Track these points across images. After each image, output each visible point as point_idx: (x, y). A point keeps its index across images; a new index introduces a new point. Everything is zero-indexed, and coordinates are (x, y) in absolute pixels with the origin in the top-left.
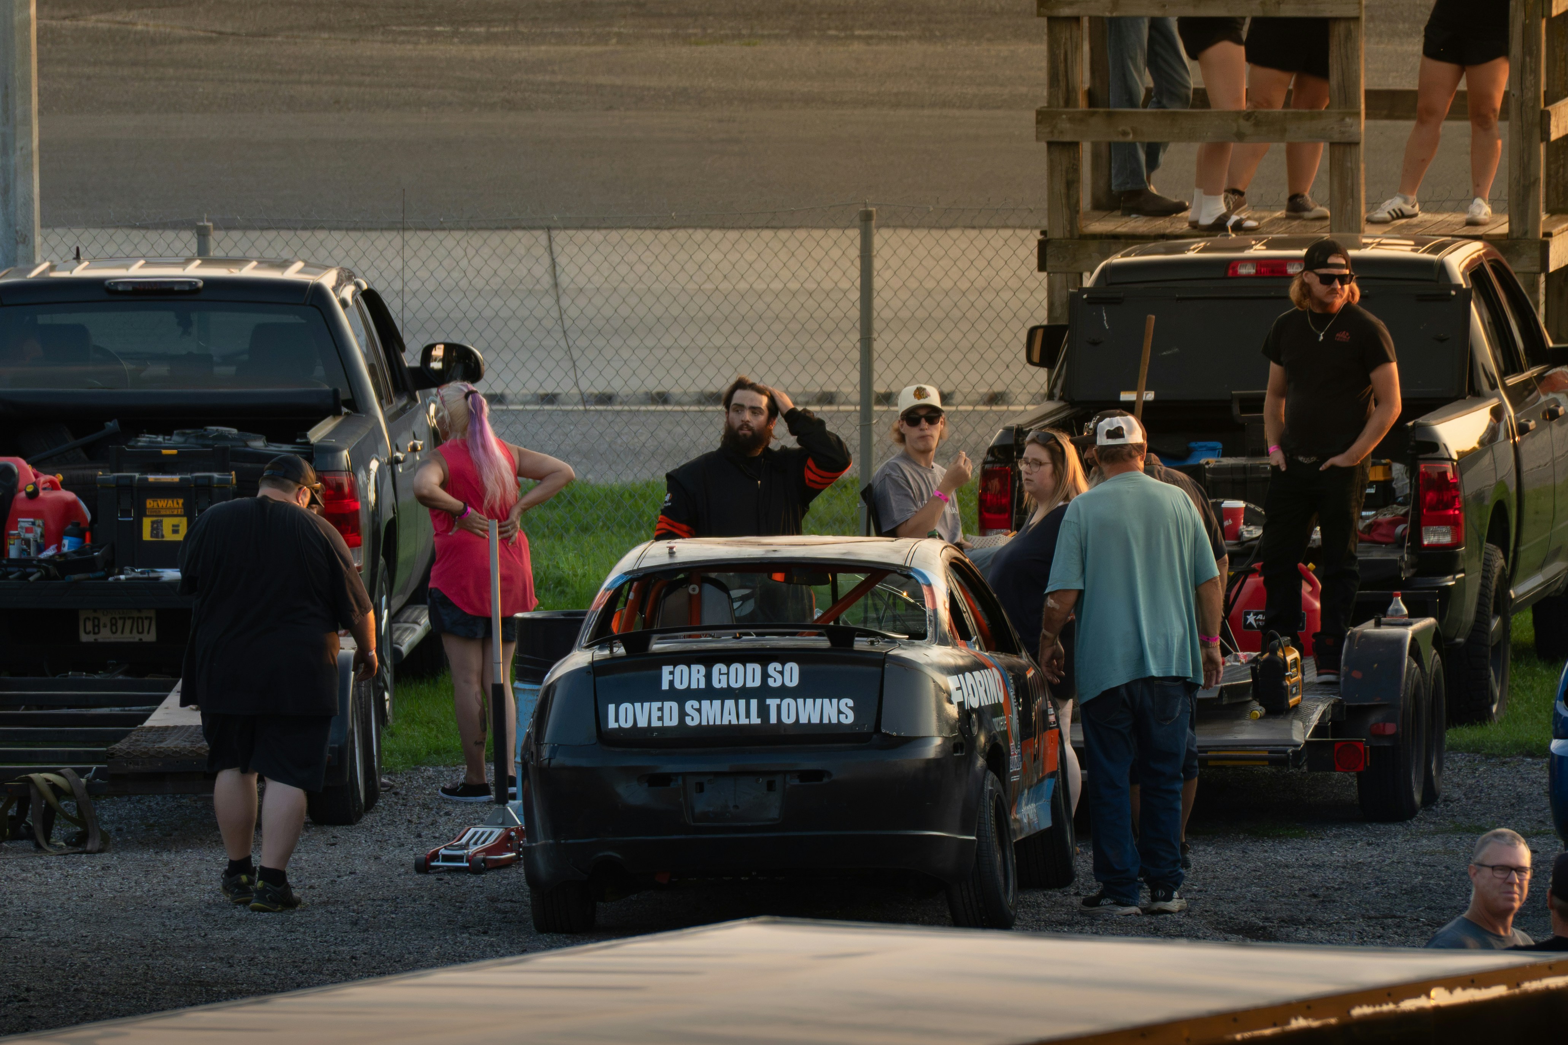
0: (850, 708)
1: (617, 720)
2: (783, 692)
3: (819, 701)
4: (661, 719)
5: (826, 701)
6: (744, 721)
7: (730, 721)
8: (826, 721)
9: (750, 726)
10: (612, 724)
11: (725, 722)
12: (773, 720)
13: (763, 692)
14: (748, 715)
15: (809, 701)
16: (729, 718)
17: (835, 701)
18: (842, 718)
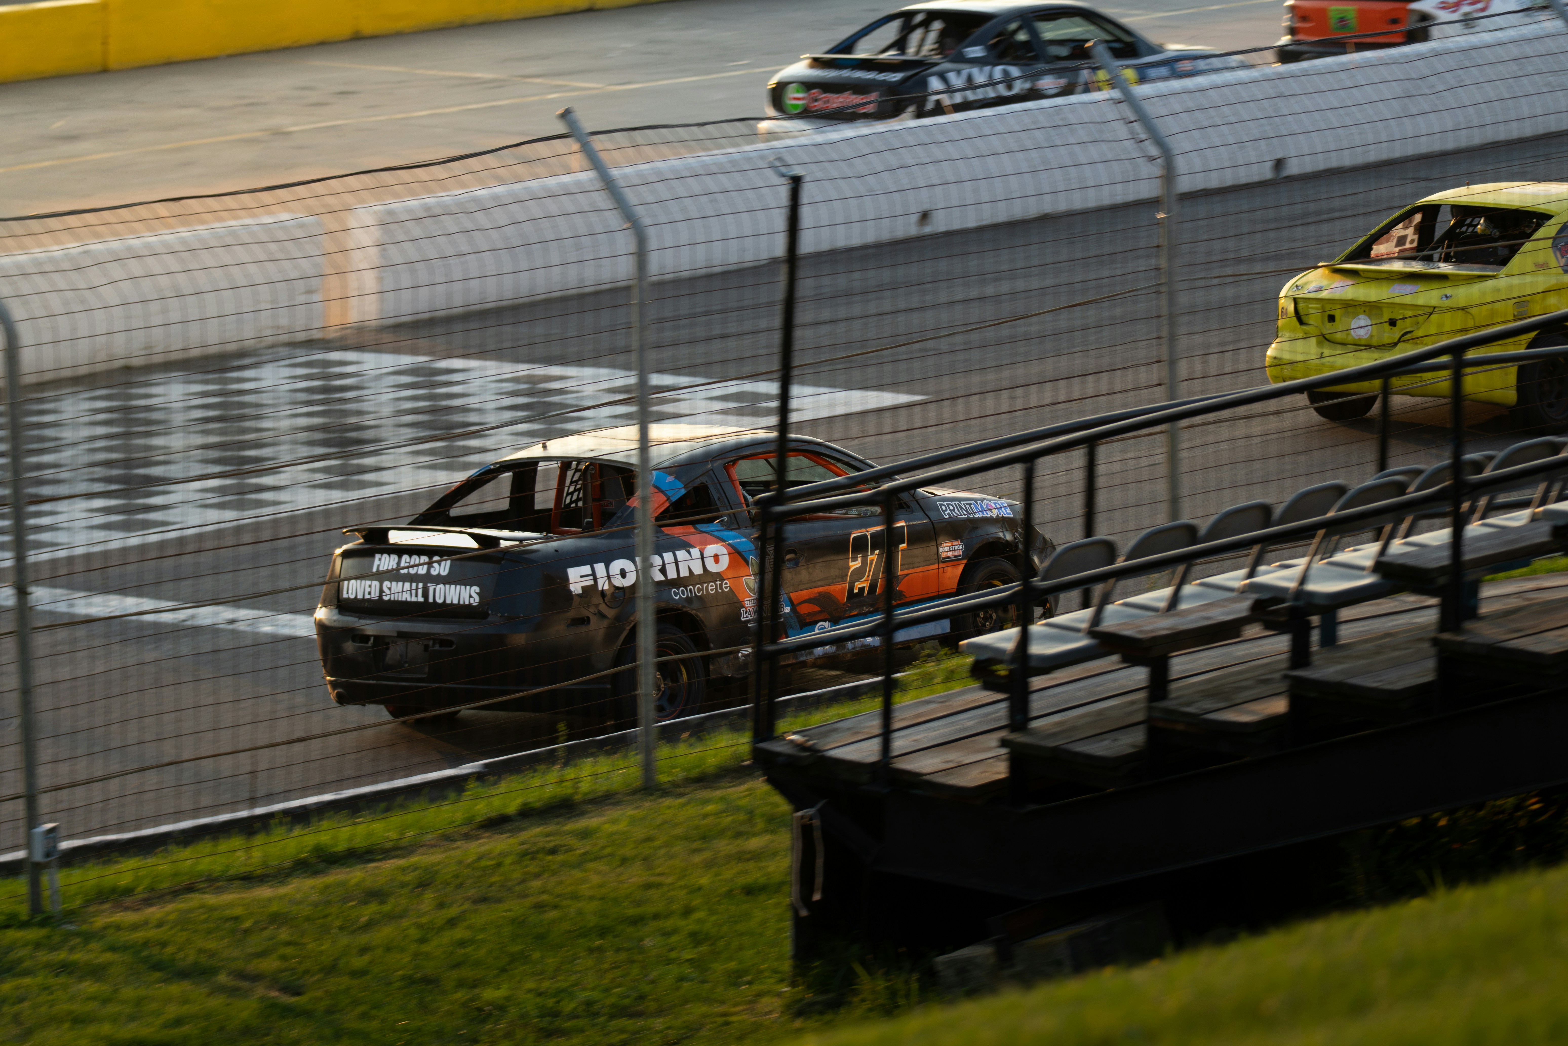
0: (477, 593)
1: (348, 593)
2: (439, 580)
3: (458, 587)
4: (370, 593)
5: (463, 587)
6: (414, 599)
7: (406, 598)
8: (462, 602)
9: (417, 603)
10: (345, 596)
11: (404, 599)
12: (431, 600)
13: (428, 578)
14: (416, 596)
15: (453, 587)
16: (406, 597)
17: (468, 587)
18: (472, 601)
